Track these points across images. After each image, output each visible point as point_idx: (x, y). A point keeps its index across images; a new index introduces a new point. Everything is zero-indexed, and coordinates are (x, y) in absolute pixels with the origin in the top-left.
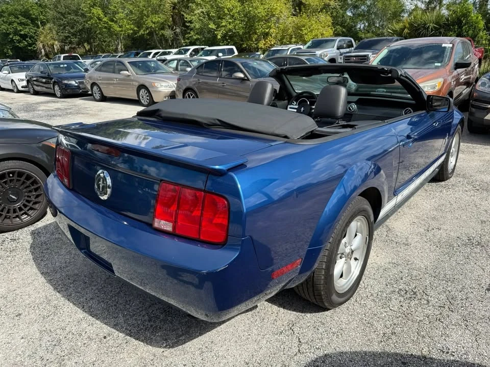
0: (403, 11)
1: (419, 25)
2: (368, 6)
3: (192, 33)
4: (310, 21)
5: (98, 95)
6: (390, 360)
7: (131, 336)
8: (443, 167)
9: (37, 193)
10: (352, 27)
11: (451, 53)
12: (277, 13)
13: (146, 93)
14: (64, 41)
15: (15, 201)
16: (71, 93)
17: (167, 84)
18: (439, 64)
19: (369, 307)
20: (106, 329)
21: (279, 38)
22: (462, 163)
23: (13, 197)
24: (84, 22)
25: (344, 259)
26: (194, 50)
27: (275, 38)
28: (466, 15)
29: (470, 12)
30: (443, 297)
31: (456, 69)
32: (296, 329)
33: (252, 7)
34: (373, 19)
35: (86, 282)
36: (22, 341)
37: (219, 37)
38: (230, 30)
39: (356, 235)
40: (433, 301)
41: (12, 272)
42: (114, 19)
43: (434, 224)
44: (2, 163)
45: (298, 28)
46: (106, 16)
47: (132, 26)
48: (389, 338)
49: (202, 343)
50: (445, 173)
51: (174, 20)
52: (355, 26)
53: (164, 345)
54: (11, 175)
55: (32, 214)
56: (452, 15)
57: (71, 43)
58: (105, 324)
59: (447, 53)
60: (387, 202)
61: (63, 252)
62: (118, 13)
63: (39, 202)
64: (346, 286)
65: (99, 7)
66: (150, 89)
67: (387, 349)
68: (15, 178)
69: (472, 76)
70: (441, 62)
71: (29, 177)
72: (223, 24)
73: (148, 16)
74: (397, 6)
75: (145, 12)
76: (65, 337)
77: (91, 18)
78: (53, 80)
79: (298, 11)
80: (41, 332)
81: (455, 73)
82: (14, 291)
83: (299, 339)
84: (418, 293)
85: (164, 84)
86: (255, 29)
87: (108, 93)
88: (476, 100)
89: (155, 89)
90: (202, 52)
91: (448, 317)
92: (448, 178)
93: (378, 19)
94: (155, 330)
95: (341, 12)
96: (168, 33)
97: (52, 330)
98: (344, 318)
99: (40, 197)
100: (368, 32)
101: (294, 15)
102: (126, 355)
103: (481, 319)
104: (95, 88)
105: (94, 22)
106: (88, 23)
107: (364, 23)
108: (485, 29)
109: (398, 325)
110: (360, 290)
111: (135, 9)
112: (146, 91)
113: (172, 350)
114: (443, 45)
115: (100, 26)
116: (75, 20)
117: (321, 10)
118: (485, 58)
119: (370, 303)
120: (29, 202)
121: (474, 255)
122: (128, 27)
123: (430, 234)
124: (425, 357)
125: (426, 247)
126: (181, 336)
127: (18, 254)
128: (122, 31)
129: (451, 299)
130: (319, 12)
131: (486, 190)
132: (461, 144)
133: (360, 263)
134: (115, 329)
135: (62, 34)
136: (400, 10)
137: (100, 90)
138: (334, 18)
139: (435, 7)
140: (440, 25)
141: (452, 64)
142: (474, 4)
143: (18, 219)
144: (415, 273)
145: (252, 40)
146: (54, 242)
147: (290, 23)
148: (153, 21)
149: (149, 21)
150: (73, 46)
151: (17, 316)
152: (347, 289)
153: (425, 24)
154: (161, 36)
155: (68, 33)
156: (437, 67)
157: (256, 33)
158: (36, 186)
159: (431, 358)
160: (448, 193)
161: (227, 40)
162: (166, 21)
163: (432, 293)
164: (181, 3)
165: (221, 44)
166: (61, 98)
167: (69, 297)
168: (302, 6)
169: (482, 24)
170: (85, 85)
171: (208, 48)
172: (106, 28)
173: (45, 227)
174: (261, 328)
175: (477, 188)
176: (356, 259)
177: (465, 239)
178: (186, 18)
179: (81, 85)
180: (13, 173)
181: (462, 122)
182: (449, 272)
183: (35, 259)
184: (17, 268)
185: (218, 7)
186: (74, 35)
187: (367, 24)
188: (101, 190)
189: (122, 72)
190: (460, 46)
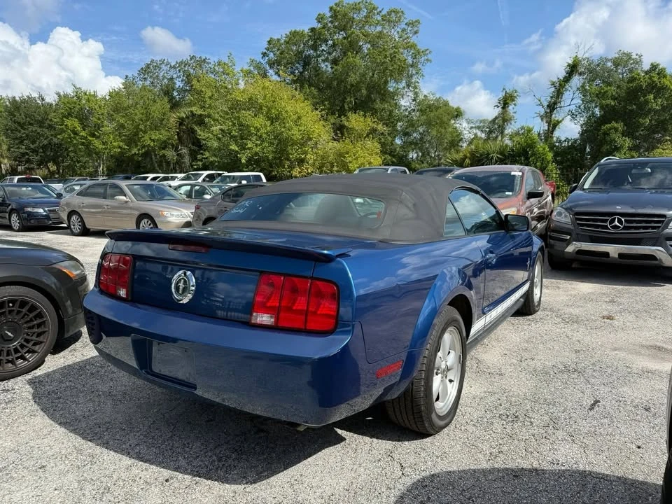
0: (461, 140)
1: (481, 155)
2: (420, 134)
3: (207, 154)
4: (354, 148)
5: (77, 226)
6: (500, 475)
7: (200, 477)
8: (528, 296)
9: (40, 330)
10: (403, 156)
11: (522, 181)
12: (315, 136)
13: (150, 225)
14: (19, 159)
15: (10, 340)
16: (36, 224)
17: (179, 213)
18: (511, 193)
19: (471, 431)
20: (166, 473)
21: (317, 165)
22: (547, 298)
23: (10, 334)
24: (52, 135)
25: (440, 375)
26: (208, 176)
27: (313, 165)
28: (532, 145)
29: (535, 143)
30: (547, 418)
31: (528, 198)
32: (396, 456)
33: (284, 127)
34: (427, 148)
35: (124, 429)
36: (56, 492)
37: (243, 161)
38: (256, 154)
39: (449, 352)
40: (536, 422)
41: (16, 425)
42: (96, 133)
43: (526, 355)
44: (2, 288)
45: (340, 155)
46: (84, 130)
47: (121, 144)
48: (496, 457)
49: (290, 476)
50: (531, 304)
51: (180, 138)
52: (407, 155)
53: (244, 482)
54: (11, 305)
55: (30, 357)
56: (516, 145)
57: (28, 161)
58: (163, 467)
59: (518, 182)
60: (478, 319)
61: (82, 400)
62: (103, 126)
63: (41, 342)
64: (444, 409)
65: (76, 117)
66: (156, 219)
67: (496, 466)
68: (16, 308)
69: (546, 210)
70: (512, 191)
71: (33, 308)
72: (249, 146)
73: (145, 132)
74: (455, 135)
75: (142, 127)
76: (115, 484)
77: (62, 131)
78: (10, 207)
79: (339, 135)
80: (79, 482)
81: (528, 203)
82: (27, 443)
83: (401, 464)
84: (520, 416)
85: (175, 213)
86: (288, 155)
87: (92, 224)
88: (553, 231)
89: (163, 220)
90: (220, 178)
91: (554, 434)
92: (535, 312)
93: (433, 148)
94: (229, 468)
95: (390, 139)
96: (170, 154)
97: (94, 479)
98: (446, 443)
99: (42, 336)
100: (423, 163)
101: (335, 140)
102: (198, 495)
103: (587, 433)
104: (74, 218)
105: (66, 136)
106: (58, 137)
107: (416, 153)
108: (553, 162)
109: (504, 444)
110: (459, 416)
111: (128, 122)
112: (149, 222)
113: (256, 485)
114: (513, 173)
115: (75, 142)
116: (39, 133)
117: (368, 135)
118: (558, 194)
119: (471, 429)
120: (27, 341)
121: (572, 380)
122: (115, 144)
123: (523, 364)
124: (536, 470)
125: (521, 376)
126: (261, 473)
127: (19, 406)
128: (106, 149)
129: (554, 420)
130: (365, 137)
131: (576, 322)
132: (544, 280)
133: (456, 384)
134: (177, 471)
135: (16, 150)
136: (458, 139)
137: (82, 220)
138: (383, 145)
139: (497, 137)
140: (504, 155)
141: (524, 193)
142: (539, 134)
143: (10, 365)
144: (513, 399)
145: (284, 168)
146: (65, 391)
147: (330, 149)
148: (151, 138)
149: (147, 137)
150: (32, 166)
151: (40, 468)
152: (446, 412)
153: (488, 154)
154: (161, 157)
155: (26, 148)
156: (508, 196)
157: (288, 159)
158: (39, 321)
159: (543, 470)
160: (537, 326)
161: (252, 165)
162: (169, 139)
163: (534, 415)
164: (191, 118)
165: (245, 170)
166: (18, 231)
167: (106, 445)
168: (345, 130)
169: (550, 156)
170: (59, 215)
171: (226, 174)
172: (83, 144)
173: (48, 375)
174: (356, 457)
175: (567, 320)
176: (451, 381)
177: (561, 367)
178: (200, 135)
179: (51, 215)
180: (13, 302)
181: (541, 249)
182: (549, 397)
183: (44, 410)
184: (21, 420)
185: (241, 125)
186: (35, 151)
187: (420, 154)
188: (180, 292)
189: (117, 197)
190: (530, 174)
